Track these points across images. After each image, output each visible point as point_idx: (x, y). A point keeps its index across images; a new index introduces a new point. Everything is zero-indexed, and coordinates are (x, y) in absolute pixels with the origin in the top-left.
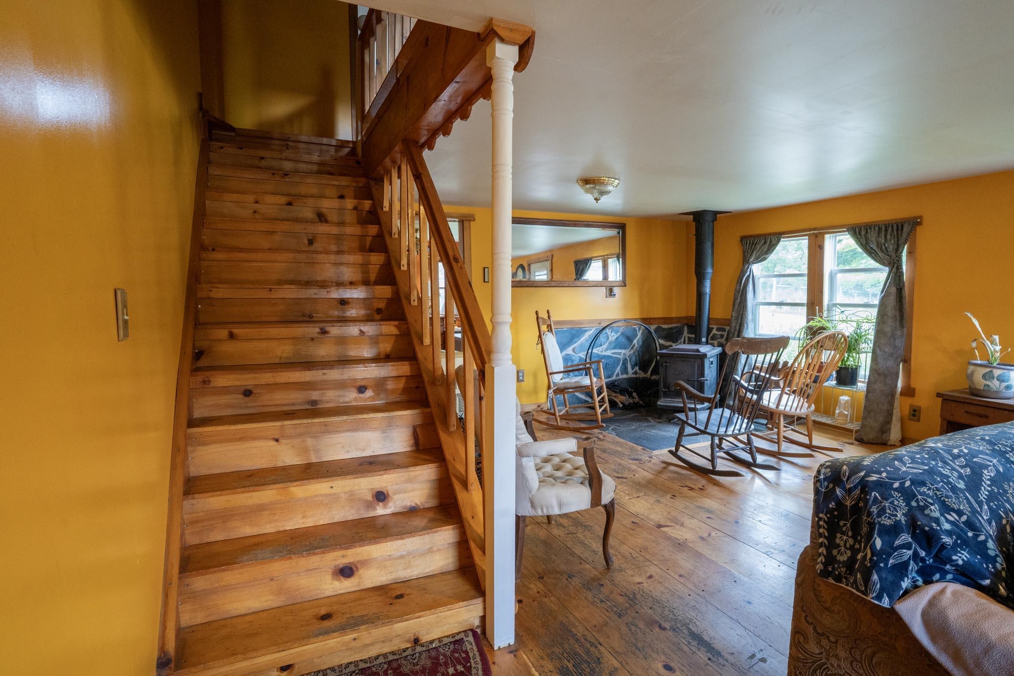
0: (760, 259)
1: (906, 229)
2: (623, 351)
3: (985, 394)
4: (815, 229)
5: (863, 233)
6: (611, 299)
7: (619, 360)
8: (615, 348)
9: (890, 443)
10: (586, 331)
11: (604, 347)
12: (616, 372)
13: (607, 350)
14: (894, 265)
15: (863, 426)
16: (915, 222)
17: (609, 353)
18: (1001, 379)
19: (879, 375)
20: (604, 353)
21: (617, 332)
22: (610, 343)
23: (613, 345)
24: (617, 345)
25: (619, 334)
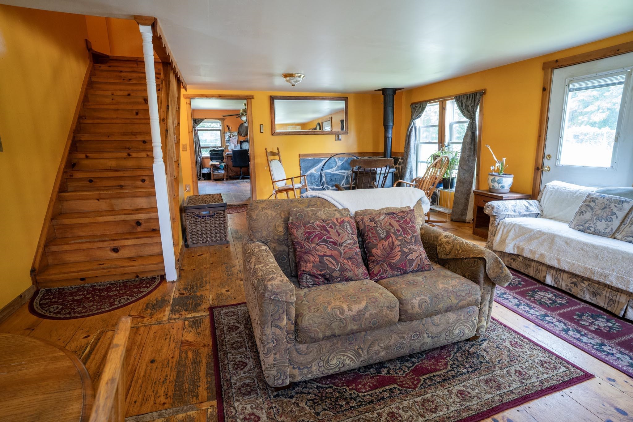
0: (418, 116)
1: (478, 97)
2: (346, 171)
3: (493, 191)
4: (442, 98)
5: (460, 99)
6: (339, 142)
7: (344, 176)
8: (341, 169)
9: (467, 221)
10: (323, 160)
11: (335, 169)
12: (342, 183)
13: (336, 170)
14: (472, 118)
15: (453, 212)
16: (483, 93)
17: (337, 172)
18: (499, 182)
19: (461, 182)
20: (334, 173)
21: (342, 161)
22: (338, 167)
23: (340, 168)
24: (343, 168)
25: (343, 162)
